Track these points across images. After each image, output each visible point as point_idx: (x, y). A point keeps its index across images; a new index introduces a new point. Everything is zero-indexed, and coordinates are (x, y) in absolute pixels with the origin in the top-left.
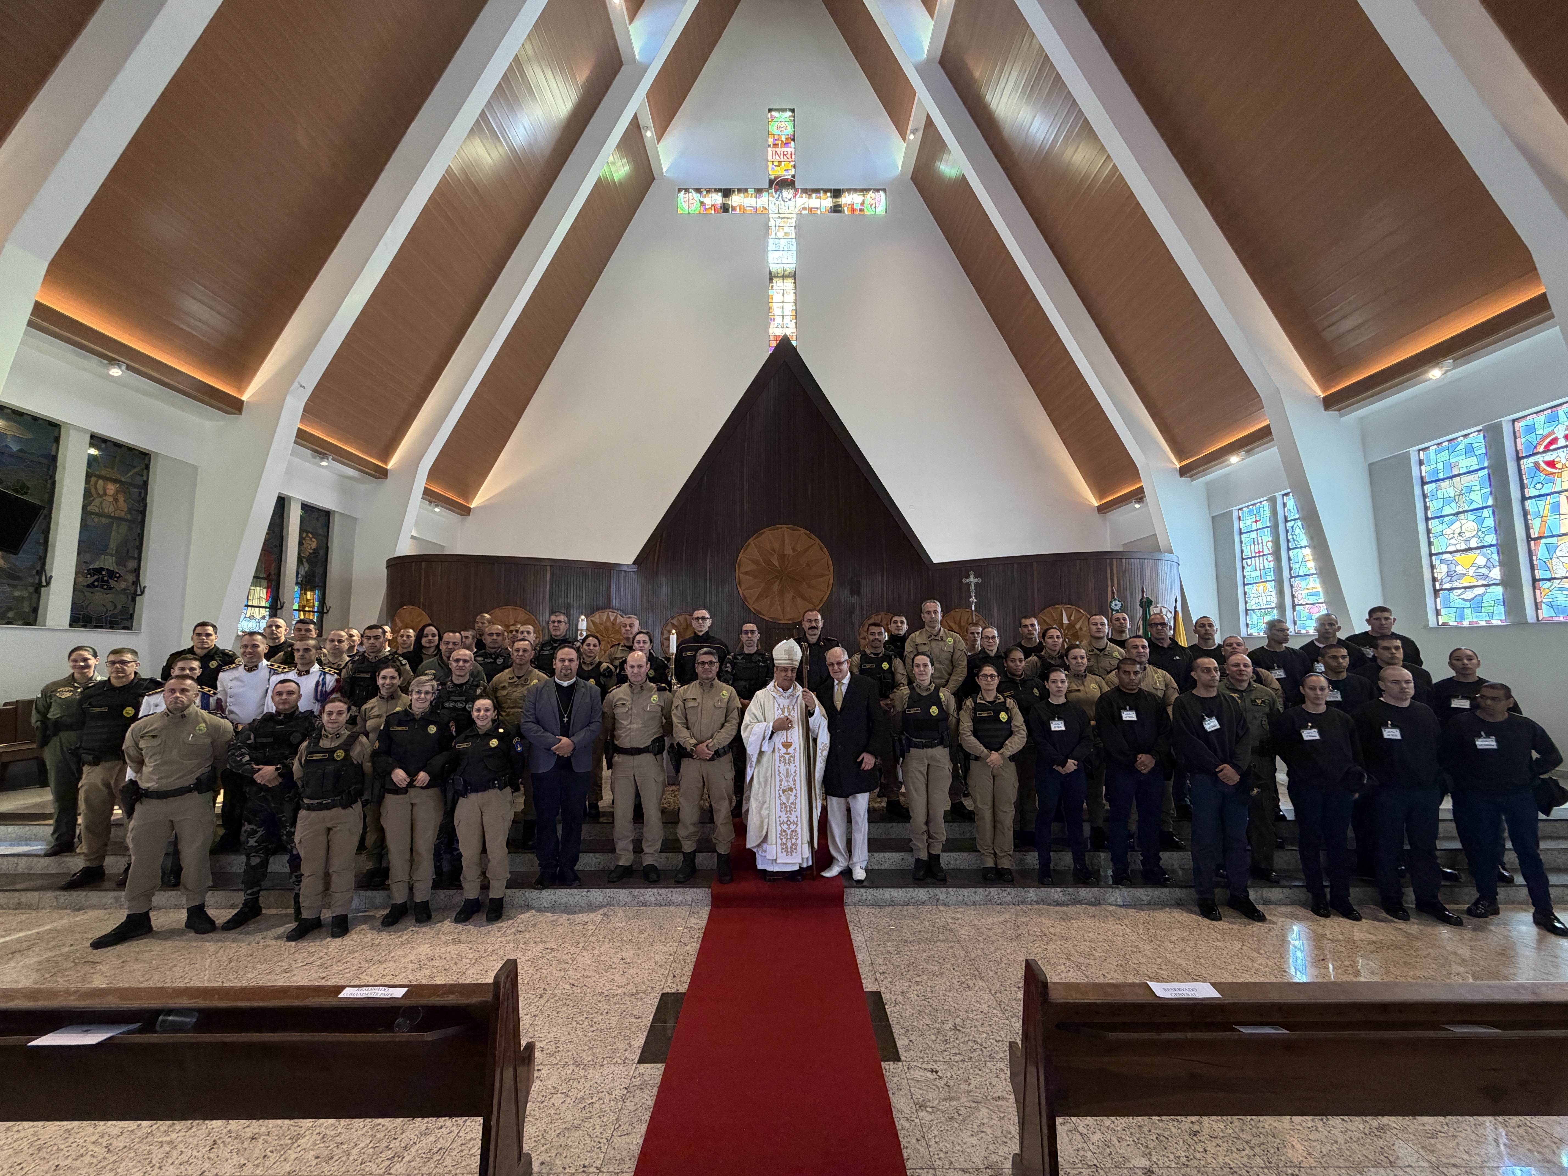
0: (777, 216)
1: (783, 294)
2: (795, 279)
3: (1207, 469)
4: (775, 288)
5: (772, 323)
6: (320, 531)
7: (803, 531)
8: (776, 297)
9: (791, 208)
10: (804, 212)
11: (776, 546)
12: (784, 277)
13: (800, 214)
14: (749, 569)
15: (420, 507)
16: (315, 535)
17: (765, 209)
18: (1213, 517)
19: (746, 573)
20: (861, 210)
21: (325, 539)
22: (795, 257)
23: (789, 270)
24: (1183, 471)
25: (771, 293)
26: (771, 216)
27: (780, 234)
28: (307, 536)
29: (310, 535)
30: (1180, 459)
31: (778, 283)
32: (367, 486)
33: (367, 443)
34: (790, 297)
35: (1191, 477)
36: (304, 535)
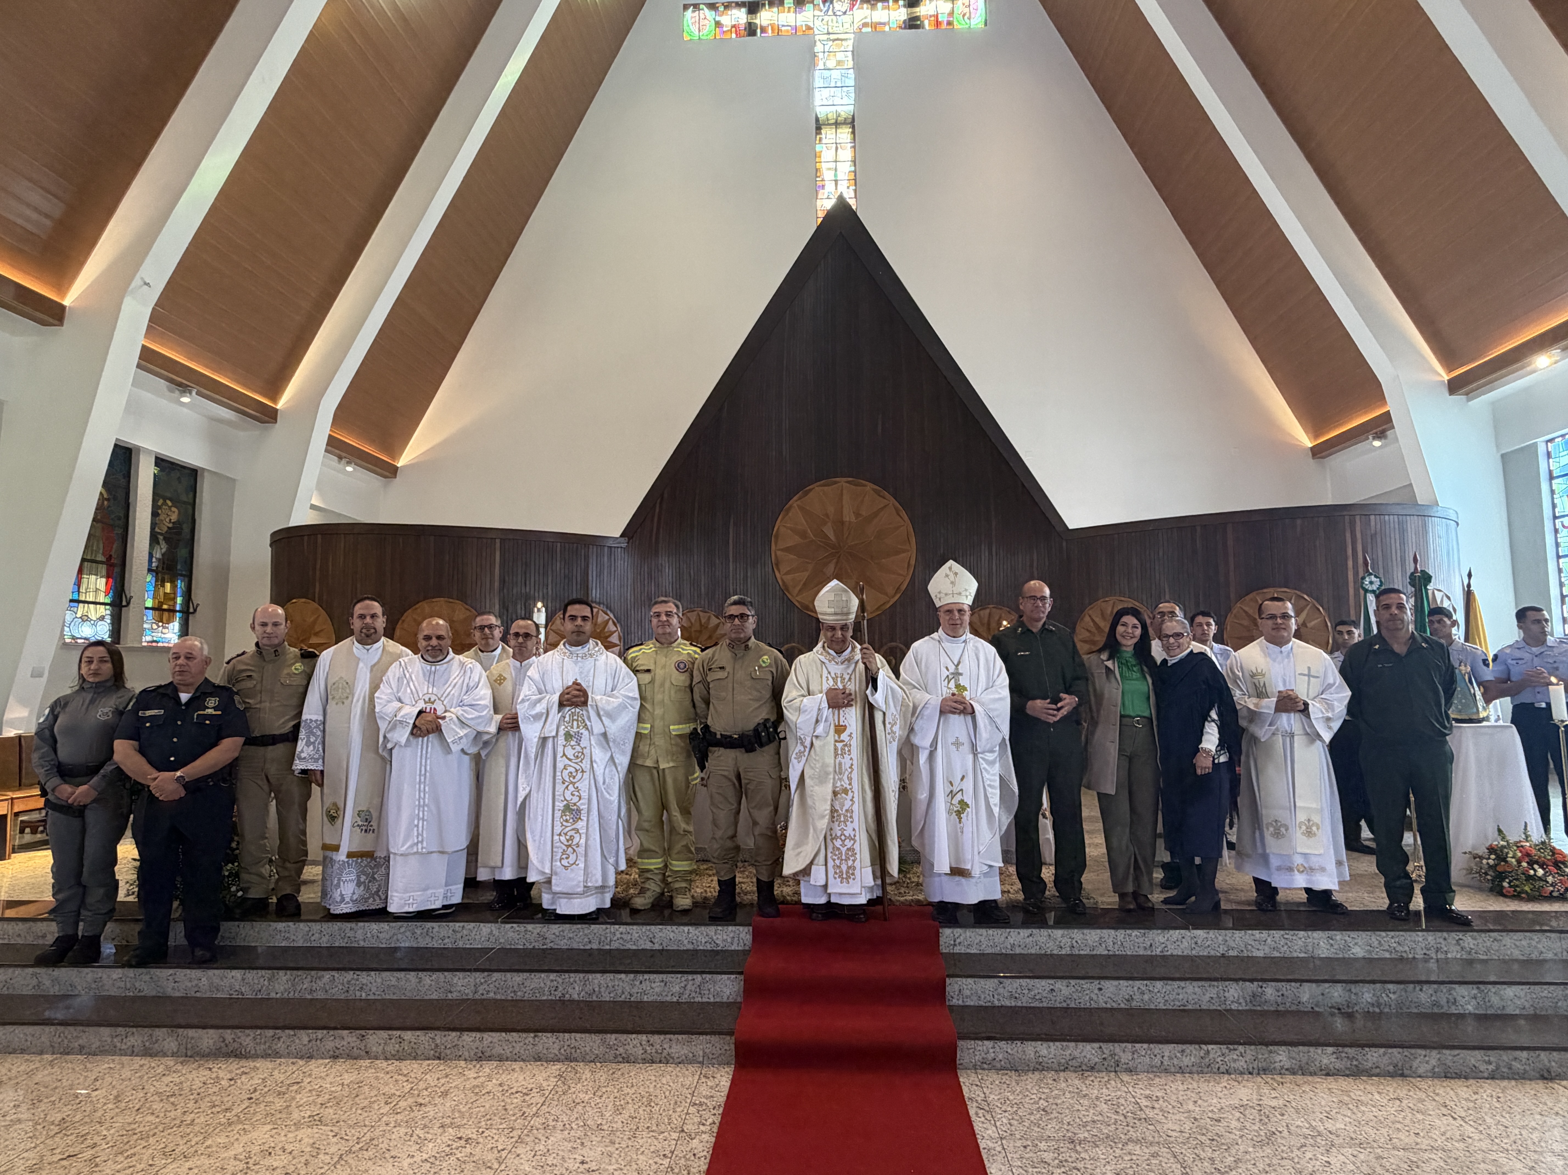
0: (825, 37)
1: (837, 149)
2: (853, 127)
3: (1496, 380)
4: (824, 141)
5: (821, 191)
6: (184, 498)
7: (870, 486)
8: (827, 154)
9: (847, 26)
10: (864, 30)
11: (831, 510)
12: (837, 124)
13: (859, 34)
14: (790, 543)
15: (323, 464)
16: (176, 502)
17: (809, 28)
18: (1503, 456)
19: (787, 550)
20: (949, 23)
21: (190, 508)
22: (853, 95)
23: (844, 115)
24: (1454, 386)
25: (818, 148)
26: (817, 38)
27: (831, 64)
28: (165, 503)
29: (170, 503)
30: (1449, 368)
31: (828, 134)
32: (249, 432)
33: (247, 373)
34: (846, 154)
35: (1467, 394)
36: (160, 502)
